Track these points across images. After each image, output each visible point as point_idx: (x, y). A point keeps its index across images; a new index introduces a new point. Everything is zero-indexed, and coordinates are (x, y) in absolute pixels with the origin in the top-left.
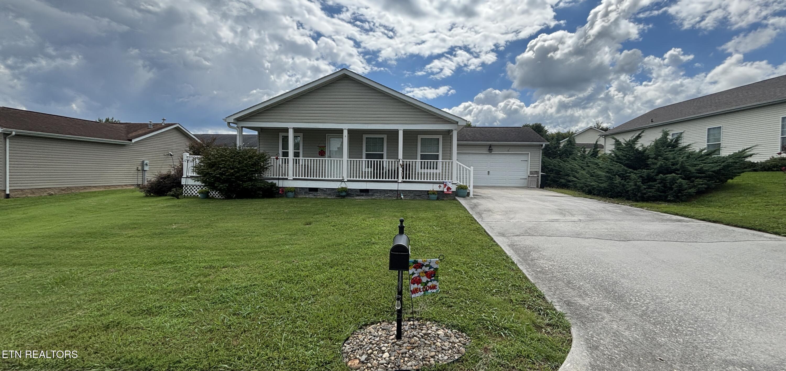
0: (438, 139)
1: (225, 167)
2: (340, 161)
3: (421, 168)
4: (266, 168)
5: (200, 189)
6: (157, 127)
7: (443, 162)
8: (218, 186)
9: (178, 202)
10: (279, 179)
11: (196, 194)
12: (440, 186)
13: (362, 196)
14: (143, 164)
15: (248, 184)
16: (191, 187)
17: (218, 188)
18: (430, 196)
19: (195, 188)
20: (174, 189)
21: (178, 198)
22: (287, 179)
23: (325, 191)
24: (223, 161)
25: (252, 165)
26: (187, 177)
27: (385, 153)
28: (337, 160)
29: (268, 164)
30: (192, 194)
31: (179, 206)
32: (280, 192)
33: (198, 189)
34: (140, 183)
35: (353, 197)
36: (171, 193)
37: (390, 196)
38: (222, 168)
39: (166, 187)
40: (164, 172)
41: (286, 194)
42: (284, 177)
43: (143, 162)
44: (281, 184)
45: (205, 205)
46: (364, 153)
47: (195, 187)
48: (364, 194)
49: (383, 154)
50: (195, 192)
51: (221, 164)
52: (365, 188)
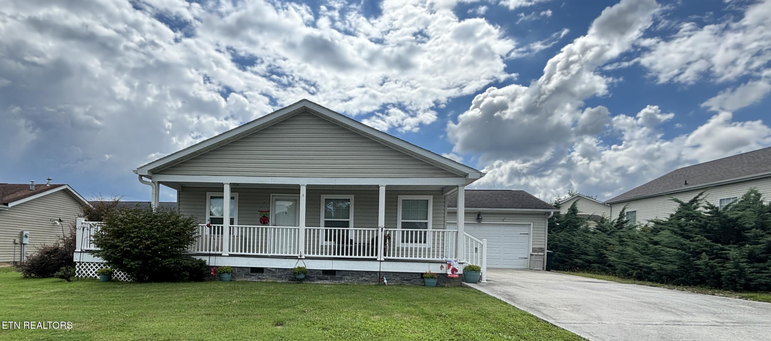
0: (428, 200)
1: (138, 237)
2: (295, 229)
3: (403, 242)
4: (192, 240)
5: (99, 268)
6: (40, 189)
7: (434, 232)
8: (127, 264)
9: (70, 287)
10: (210, 255)
11: (93, 275)
12: (442, 267)
13: (326, 279)
14: (21, 236)
15: (169, 262)
16: (87, 265)
17: (128, 266)
18: (426, 280)
19: (92, 267)
20: (64, 268)
21: (69, 281)
22: (220, 255)
23: (273, 272)
24: (135, 227)
25: (176, 234)
26: (82, 252)
27: (351, 220)
28: (291, 229)
29: (195, 233)
30: (89, 275)
31: (73, 293)
32: (212, 273)
33: (97, 267)
34: (17, 259)
35: (313, 281)
36: (60, 273)
37: (366, 281)
38: (134, 237)
39: (52, 264)
40: (50, 244)
41: (219, 276)
42: (217, 253)
43: (22, 233)
44: (212, 262)
45: (111, 291)
46: (323, 220)
47: (92, 265)
48: (329, 277)
49: (348, 222)
50: (92, 272)
51: (133, 233)
52: (331, 269)
